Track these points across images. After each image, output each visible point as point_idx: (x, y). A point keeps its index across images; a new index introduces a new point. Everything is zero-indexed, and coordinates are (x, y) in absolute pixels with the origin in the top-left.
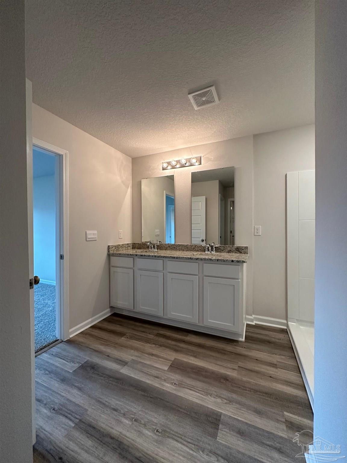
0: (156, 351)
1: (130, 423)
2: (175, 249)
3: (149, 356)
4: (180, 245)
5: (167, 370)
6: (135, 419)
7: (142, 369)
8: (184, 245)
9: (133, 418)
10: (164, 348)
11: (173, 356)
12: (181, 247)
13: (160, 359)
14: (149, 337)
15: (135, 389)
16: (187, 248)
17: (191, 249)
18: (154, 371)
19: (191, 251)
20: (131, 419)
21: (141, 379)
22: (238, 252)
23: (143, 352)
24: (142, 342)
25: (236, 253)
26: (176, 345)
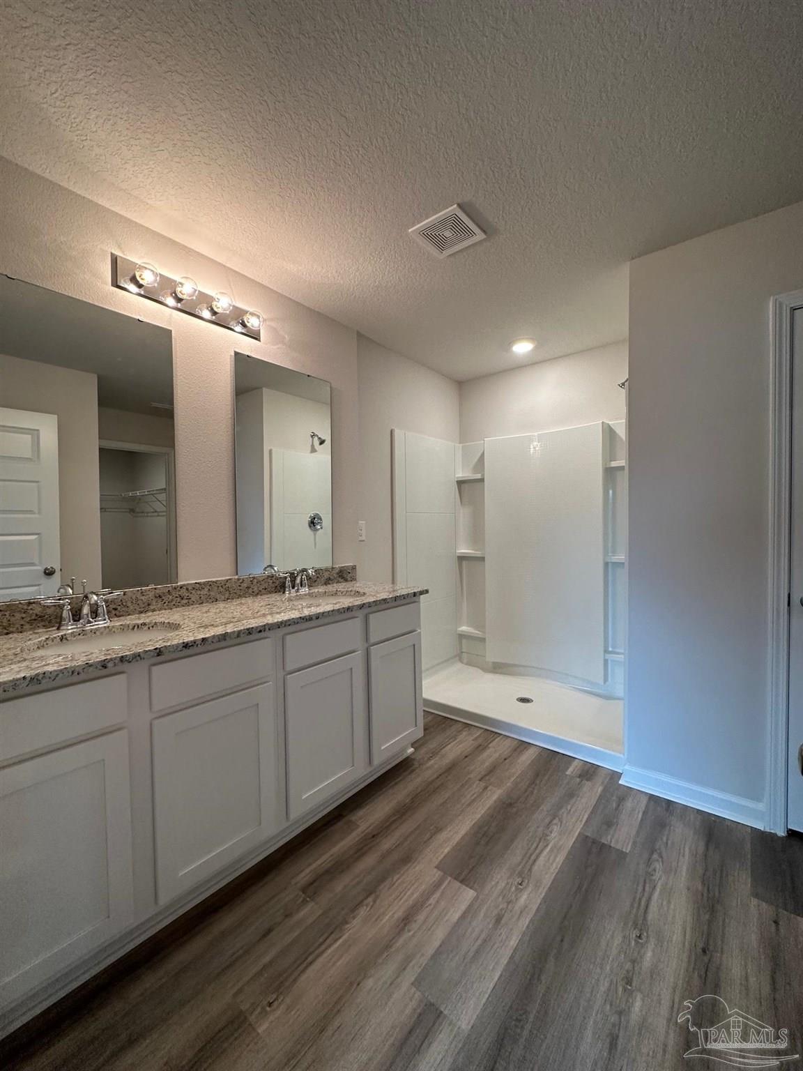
0: (392, 906)
1: (639, 997)
2: (185, 601)
3: (409, 931)
4: (204, 583)
5: (475, 890)
6: (627, 984)
7: (466, 953)
8: (216, 582)
9: (625, 990)
10: (387, 883)
11: (425, 870)
12: (205, 591)
13: (432, 901)
14: (310, 921)
15: (539, 979)
16: (227, 589)
17: (238, 592)
18: (474, 924)
19: (240, 596)
20: (629, 993)
21: (504, 961)
22: (342, 580)
23: (388, 947)
24: (330, 946)
25: (338, 582)
26: (384, 857)
